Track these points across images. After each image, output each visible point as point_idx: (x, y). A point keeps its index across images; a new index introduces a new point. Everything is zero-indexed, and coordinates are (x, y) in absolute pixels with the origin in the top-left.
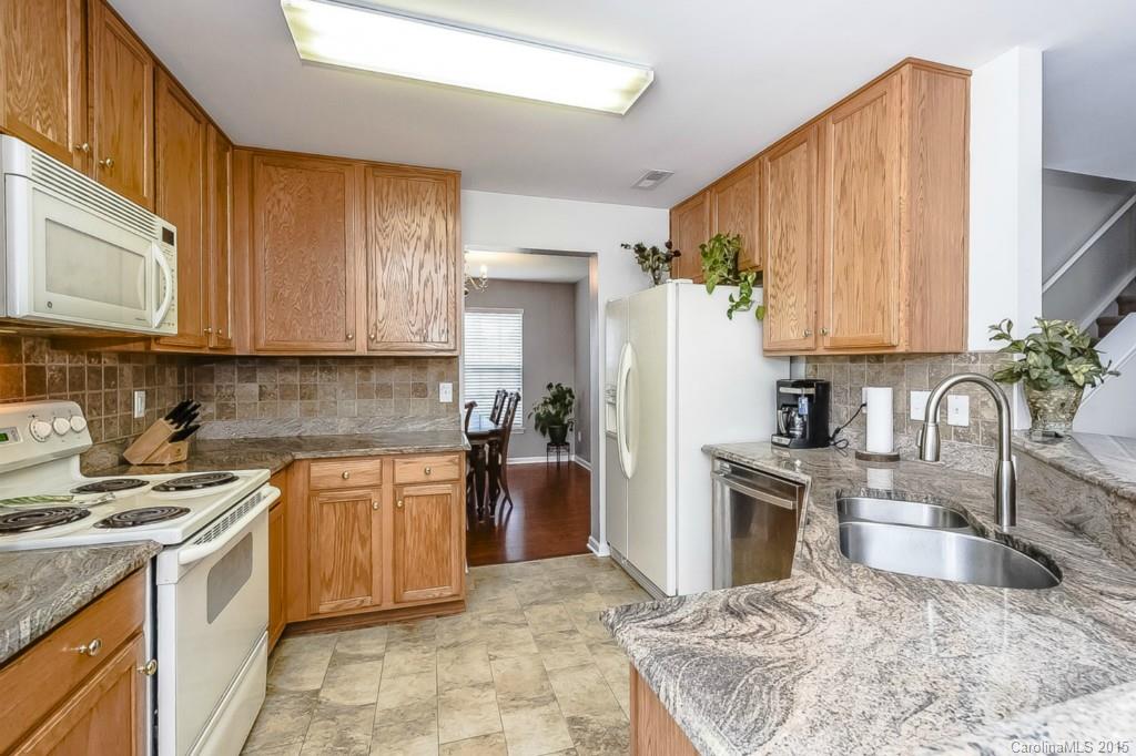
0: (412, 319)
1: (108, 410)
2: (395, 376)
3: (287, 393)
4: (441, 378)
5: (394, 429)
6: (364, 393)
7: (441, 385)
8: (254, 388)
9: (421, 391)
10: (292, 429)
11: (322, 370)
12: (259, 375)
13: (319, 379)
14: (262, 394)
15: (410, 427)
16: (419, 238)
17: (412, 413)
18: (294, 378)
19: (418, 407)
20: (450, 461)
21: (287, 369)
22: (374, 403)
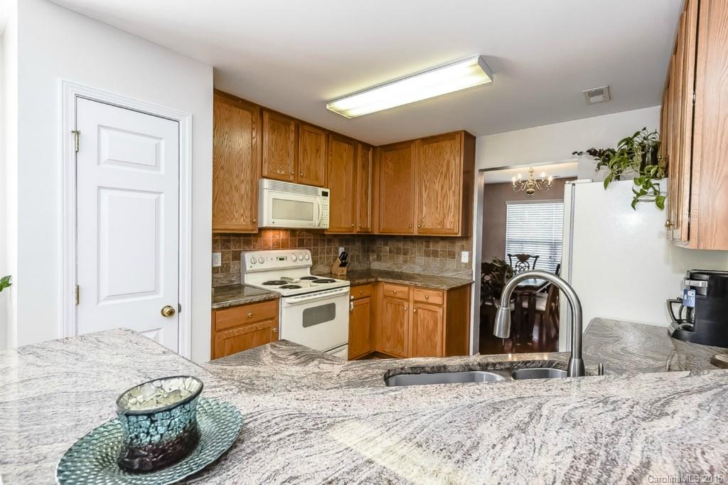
0: (437, 216)
1: (328, 253)
2: (440, 247)
3: (398, 252)
4: (463, 249)
5: (438, 274)
6: (427, 254)
7: (463, 253)
8: (388, 248)
9: (452, 255)
10: (398, 268)
11: (411, 241)
12: (389, 243)
13: (409, 246)
14: (390, 252)
15: (446, 275)
16: (442, 173)
17: (448, 266)
18: (401, 245)
19: (451, 264)
20: (438, 294)
21: (398, 241)
22: (431, 259)
